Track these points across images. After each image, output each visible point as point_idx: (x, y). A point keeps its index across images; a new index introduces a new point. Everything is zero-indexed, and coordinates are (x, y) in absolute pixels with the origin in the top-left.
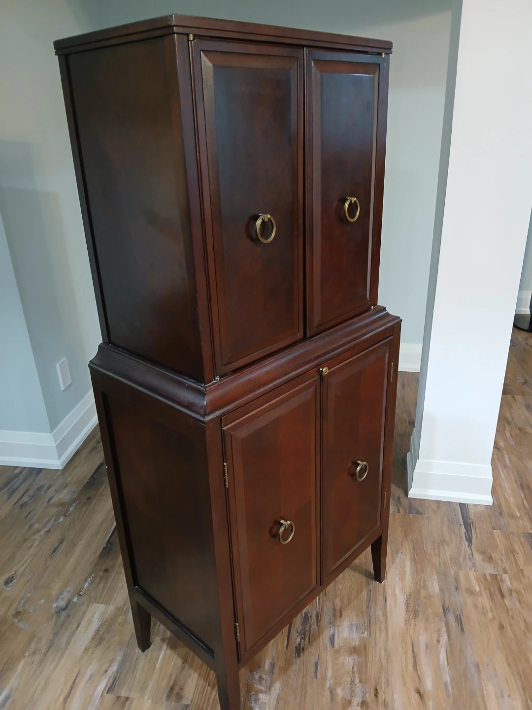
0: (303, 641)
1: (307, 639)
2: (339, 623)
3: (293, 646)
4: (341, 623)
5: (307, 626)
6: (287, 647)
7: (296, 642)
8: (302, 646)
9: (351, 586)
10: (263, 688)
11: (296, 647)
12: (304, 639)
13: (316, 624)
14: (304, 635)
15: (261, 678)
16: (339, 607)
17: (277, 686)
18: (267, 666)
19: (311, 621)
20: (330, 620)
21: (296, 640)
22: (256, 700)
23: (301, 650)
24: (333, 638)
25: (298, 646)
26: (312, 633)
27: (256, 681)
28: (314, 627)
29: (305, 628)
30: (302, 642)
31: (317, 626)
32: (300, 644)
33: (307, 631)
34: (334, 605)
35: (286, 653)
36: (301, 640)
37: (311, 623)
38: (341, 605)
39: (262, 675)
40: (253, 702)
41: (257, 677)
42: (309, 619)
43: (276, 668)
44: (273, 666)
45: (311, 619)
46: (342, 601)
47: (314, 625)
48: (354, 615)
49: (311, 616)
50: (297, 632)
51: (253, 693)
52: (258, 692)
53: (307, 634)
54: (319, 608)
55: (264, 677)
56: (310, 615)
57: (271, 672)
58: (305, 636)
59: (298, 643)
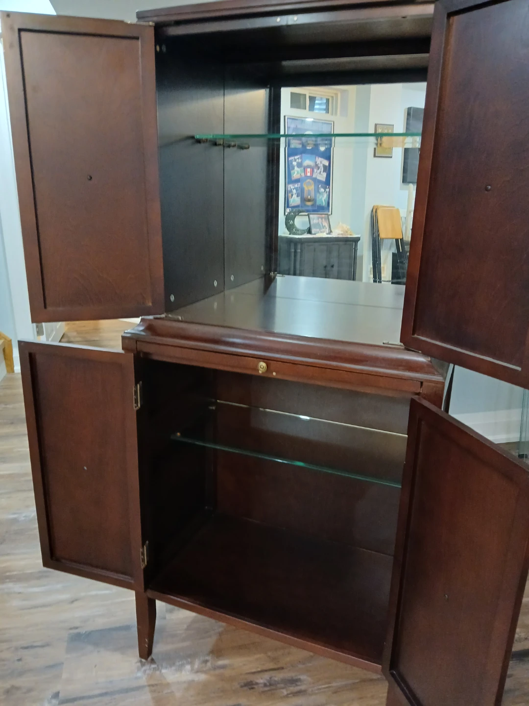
0: (262, 685)
1: (266, 689)
3: (251, 678)
5: (282, 685)
6: (247, 673)
7: (258, 679)
8: (255, 686)
10: (196, 666)
11: (251, 682)
12: (265, 685)
13: (289, 692)
14: (271, 685)
15: (206, 662)
17: (202, 677)
18: (221, 662)
19: (291, 687)
21: (261, 680)
23: (250, 687)
25: (254, 683)
26: (275, 691)
27: (202, 658)
28: (285, 692)
29: (278, 683)
30: (260, 685)
31: (288, 694)
32: (257, 684)
33: (276, 686)
35: (242, 674)
36: (261, 683)
37: (288, 688)
39: (210, 661)
40: (180, 663)
41: (207, 658)
42: (292, 684)
43: (221, 671)
44: (223, 667)
45: (294, 687)
47: (287, 690)
49: (297, 685)
50: (270, 678)
51: (189, 660)
52: (192, 663)
53: (273, 687)
54: (312, 691)
55: (209, 664)
56: (299, 683)
57: (215, 668)
58: (269, 686)
59: (258, 681)
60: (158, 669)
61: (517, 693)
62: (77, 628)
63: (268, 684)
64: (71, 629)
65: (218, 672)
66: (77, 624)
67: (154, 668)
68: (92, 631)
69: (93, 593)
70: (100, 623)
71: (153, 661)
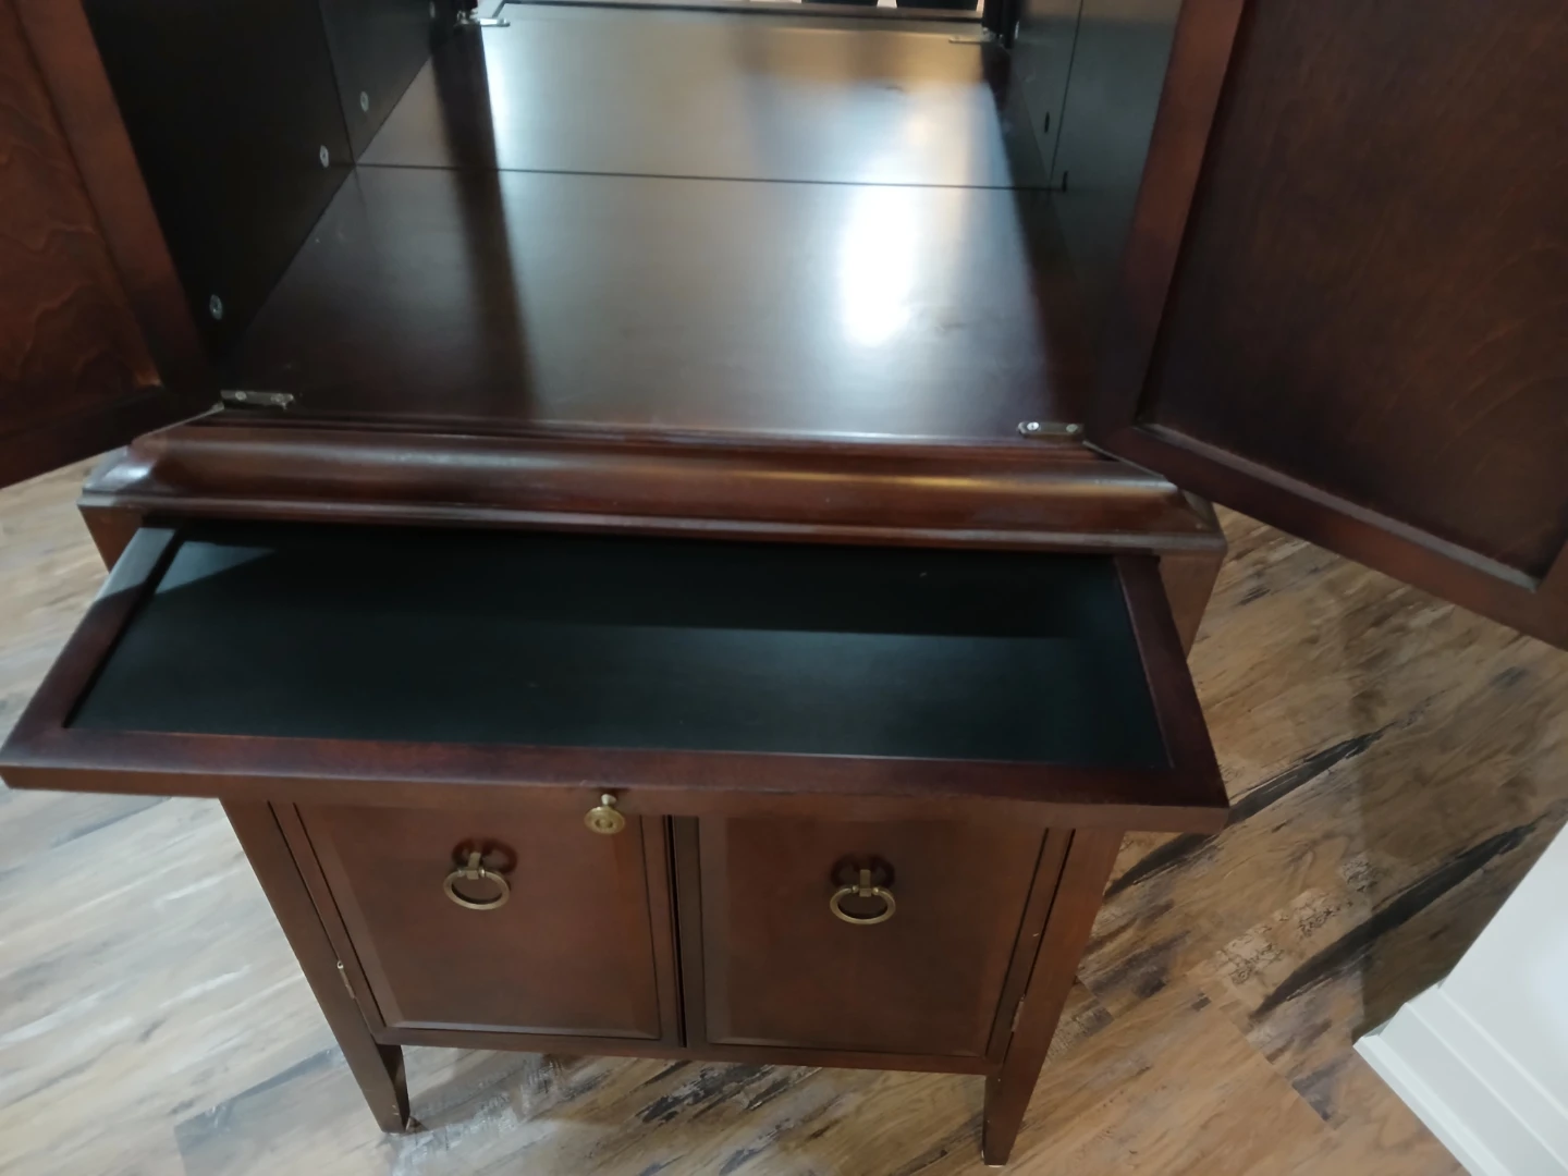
0: (690, 1100)
1: (701, 1106)
2: (792, 1145)
3: (662, 1090)
4: (797, 1147)
5: (734, 1085)
6: (647, 1083)
7: (676, 1089)
8: (677, 1108)
9: (920, 1100)
10: (526, 1105)
11: (664, 1100)
12: (697, 1101)
13: (752, 1097)
14: (708, 1093)
15: (546, 1084)
16: (837, 1113)
17: (550, 1128)
18: (581, 1075)
19: (753, 1082)
20: (787, 1120)
21: (684, 1086)
22: (494, 1112)
23: (665, 1114)
24: (745, 1159)
25: (670, 1100)
26: (722, 1105)
27: (533, 1082)
28: (743, 1099)
29: (723, 1084)
30: (686, 1102)
31: (751, 1103)
32: (677, 1101)
33: (721, 1092)
34: (830, 1103)
35: (635, 1090)
36: (686, 1097)
37: (747, 1087)
38: (845, 1117)
39: (555, 1082)
40: (486, 1109)
41: (544, 1076)
42: (754, 1074)
43: (588, 1097)
44: (589, 1086)
45: (759, 1079)
46: (859, 1110)
47: (747, 1094)
48: (842, 1161)
49: (763, 1075)
50: (702, 1076)
51: (505, 1094)
52: (512, 1101)
53: (715, 1098)
54: (800, 1076)
55: (554, 1089)
56: (765, 1069)
57: (572, 1095)
58: (704, 1097)
59: (676, 1094)
60: (440, 1143)
61: (1189, 941)
62: (188, 1105)
63: (702, 1093)
64: (175, 1111)
65: (582, 1101)
66: (188, 1093)
67: (427, 1144)
68: (234, 1100)
69: (194, 991)
70: (246, 1070)
71: (418, 1127)
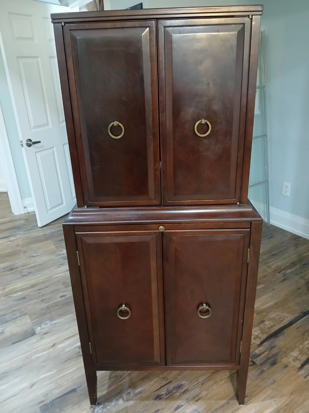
0: (165, 395)
1: (168, 396)
2: (191, 403)
3: (158, 393)
4: (192, 404)
5: (175, 391)
6: (154, 391)
8: (162, 397)
9: (221, 392)
10: (125, 398)
11: (158, 395)
12: (167, 394)
13: (180, 393)
14: (169, 393)
15: (129, 393)
16: (201, 396)
17: (131, 403)
18: (138, 391)
19: (180, 390)
20: (189, 398)
21: (163, 392)
22: (117, 400)
23: (159, 398)
24: (180, 407)
25: (160, 395)
26: (173, 395)
27: (126, 392)
28: (178, 394)
29: (173, 391)
30: (164, 395)
32: (162, 395)
33: (172, 392)
34: (200, 393)
35: (152, 393)
36: (164, 394)
37: (179, 391)
38: (203, 396)
39: (132, 392)
40: (115, 399)
41: (129, 391)
42: (180, 388)
43: (140, 395)
44: (140, 393)
45: (181, 389)
46: (206, 395)
47: (179, 393)
48: (204, 407)
49: (182, 388)
50: (167, 389)
51: (119, 396)
52: (122, 397)
53: (171, 394)
54: (191, 388)
55: (131, 394)
56: (183, 387)
57: (136, 395)
58: (168, 394)
59: (162, 393)
60: (105, 408)
61: (281, 353)
62: (43, 402)
63: (168, 393)
64: (39, 403)
65: (138, 396)
66: (42, 399)
67: (102, 408)
68: (54, 400)
69: (42, 377)
70: (57, 393)
71: (99, 404)
